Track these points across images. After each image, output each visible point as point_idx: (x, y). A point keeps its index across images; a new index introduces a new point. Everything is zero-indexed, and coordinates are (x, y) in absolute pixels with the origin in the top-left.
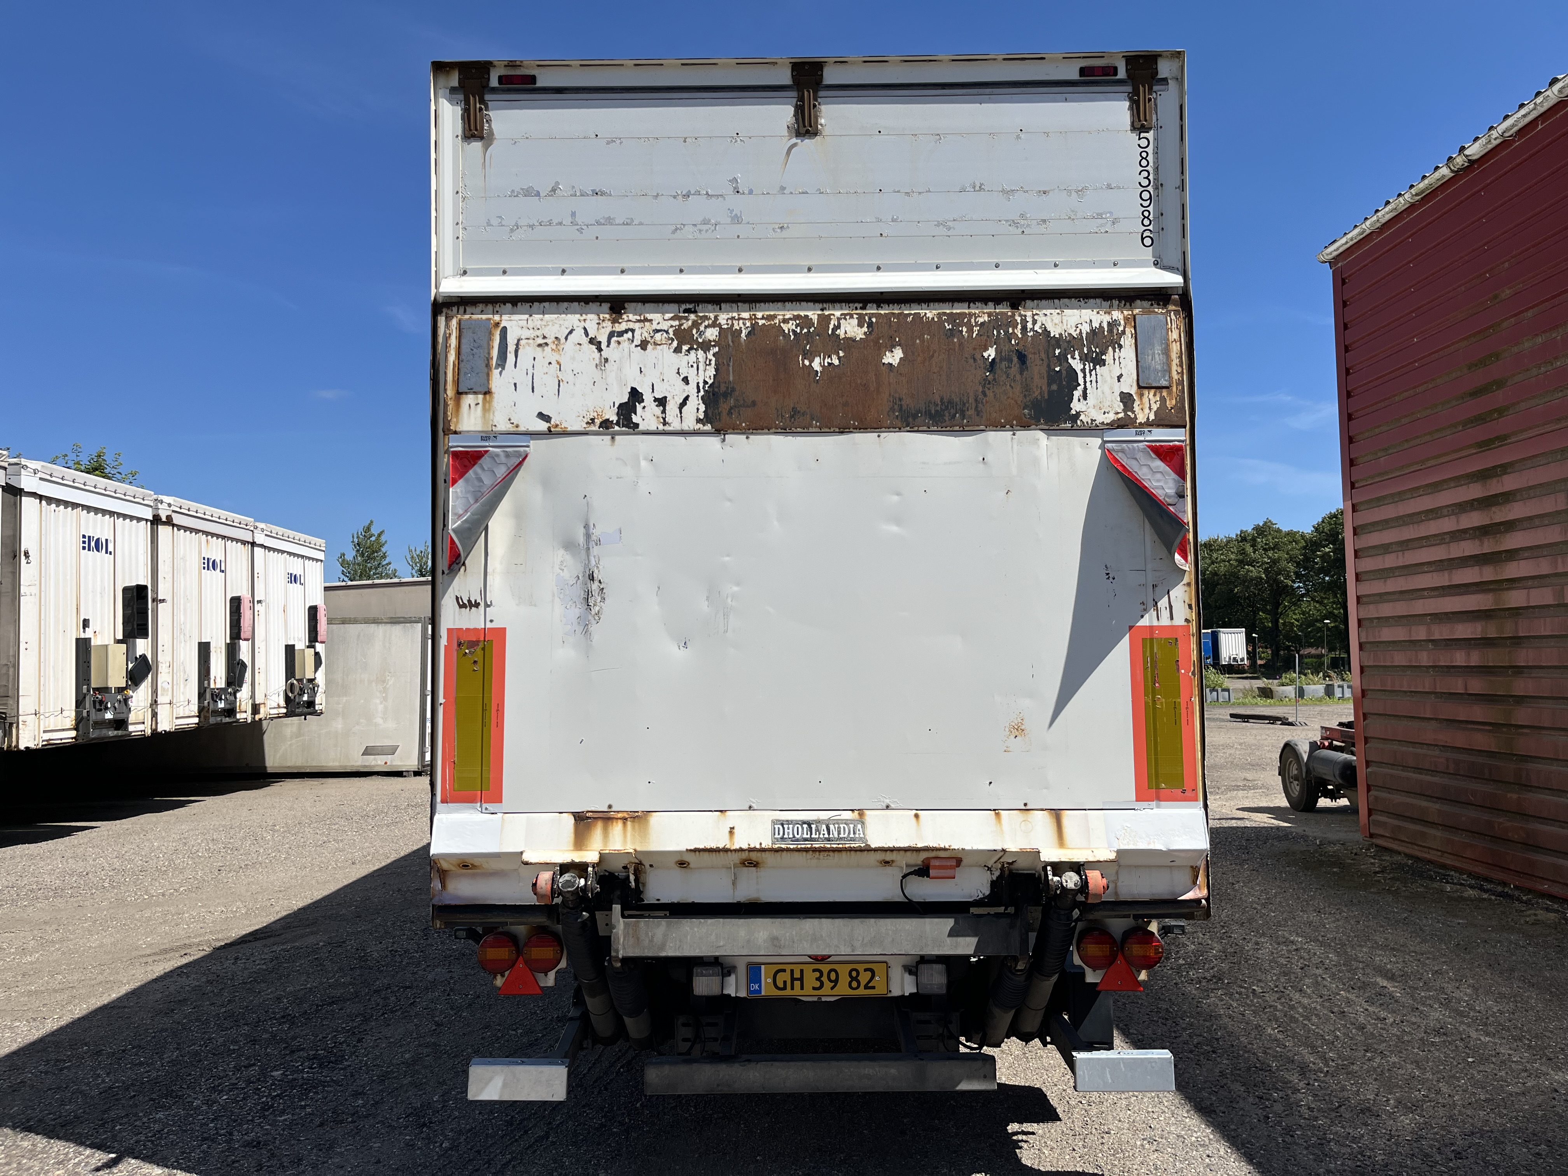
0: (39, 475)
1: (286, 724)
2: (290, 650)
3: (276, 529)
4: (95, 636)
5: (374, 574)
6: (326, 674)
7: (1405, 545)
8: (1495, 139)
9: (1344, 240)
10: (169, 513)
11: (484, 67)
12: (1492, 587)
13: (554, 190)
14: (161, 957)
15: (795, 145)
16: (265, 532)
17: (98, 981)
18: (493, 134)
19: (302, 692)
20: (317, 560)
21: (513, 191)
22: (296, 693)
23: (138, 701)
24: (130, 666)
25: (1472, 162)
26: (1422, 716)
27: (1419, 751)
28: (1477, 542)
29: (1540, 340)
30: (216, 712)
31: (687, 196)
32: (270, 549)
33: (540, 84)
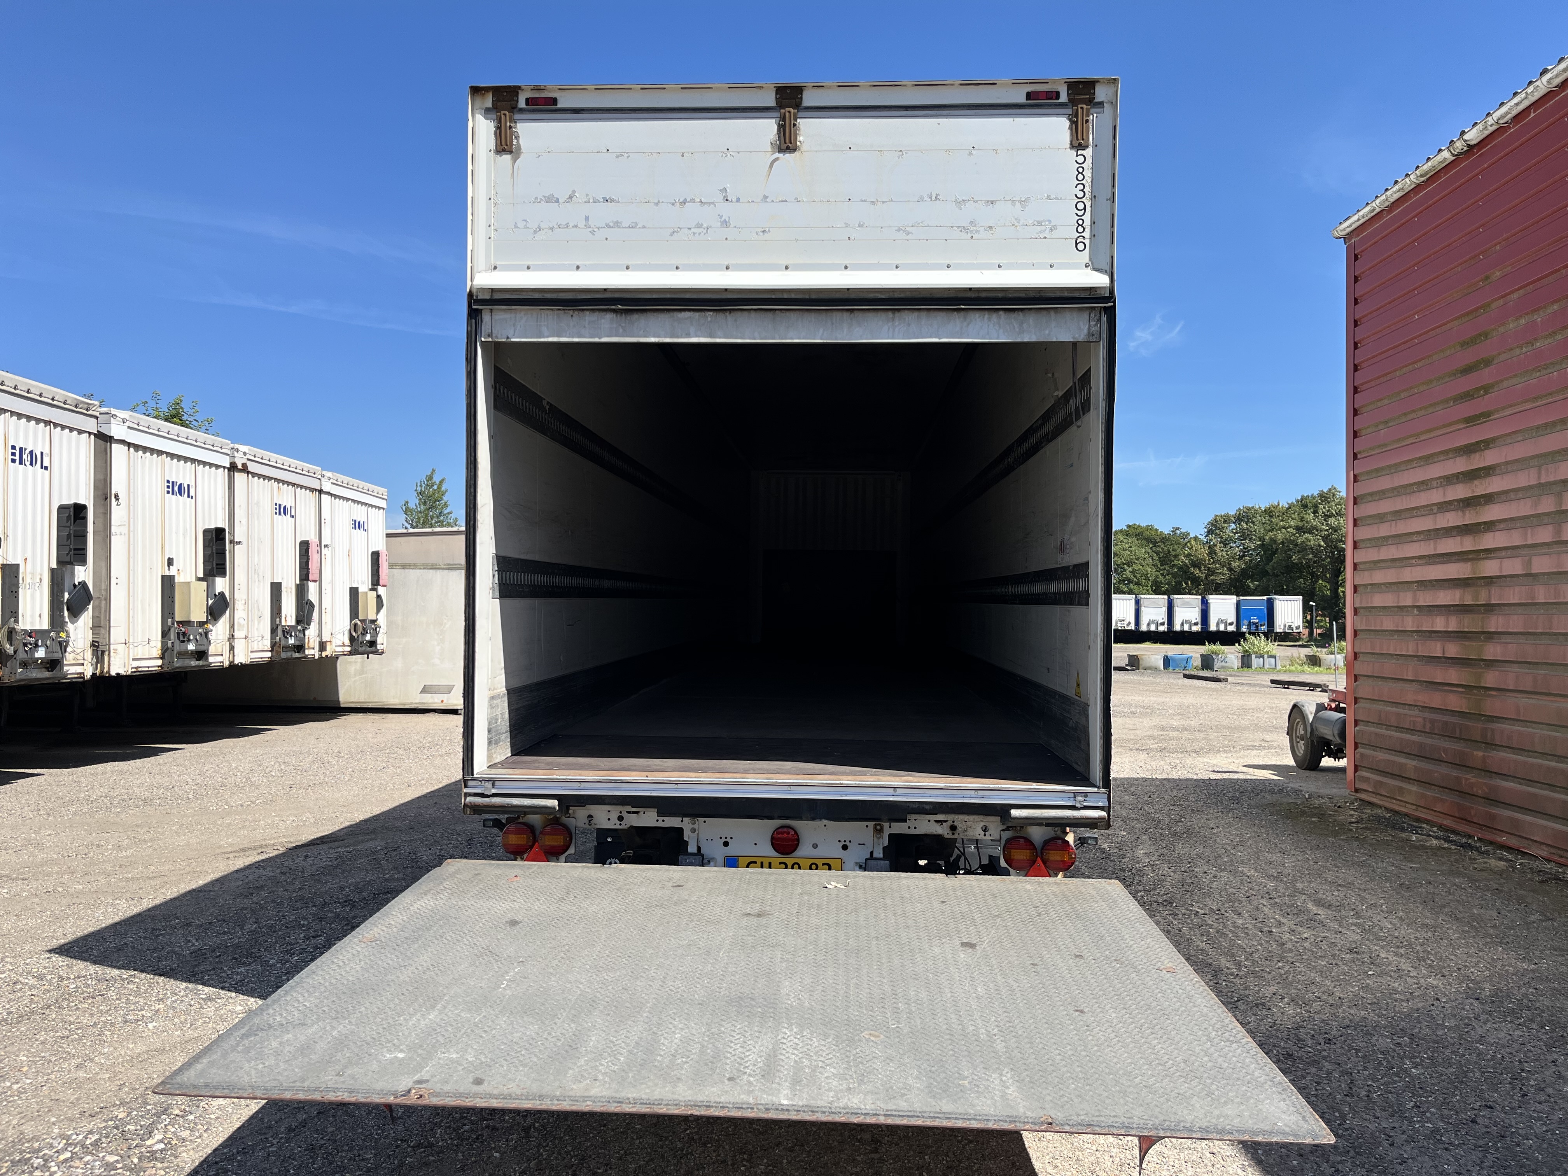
0: (128, 424)
1: (350, 662)
2: (354, 592)
3: (341, 478)
4: (179, 573)
5: (436, 522)
6: (387, 616)
7: (1398, 515)
8: (1491, 125)
9: (1356, 218)
10: (245, 461)
11: (514, 91)
12: (1471, 556)
13: (571, 197)
14: (242, 854)
15: (777, 159)
16: (332, 481)
17: (185, 871)
18: (520, 149)
19: (365, 632)
20: (380, 508)
21: (536, 198)
22: (359, 633)
23: (217, 634)
24: (210, 602)
25: (1471, 147)
26: (1405, 678)
27: (1402, 711)
28: (1460, 513)
29: (1523, 321)
30: (287, 648)
31: (684, 202)
32: (336, 496)
33: (560, 105)
